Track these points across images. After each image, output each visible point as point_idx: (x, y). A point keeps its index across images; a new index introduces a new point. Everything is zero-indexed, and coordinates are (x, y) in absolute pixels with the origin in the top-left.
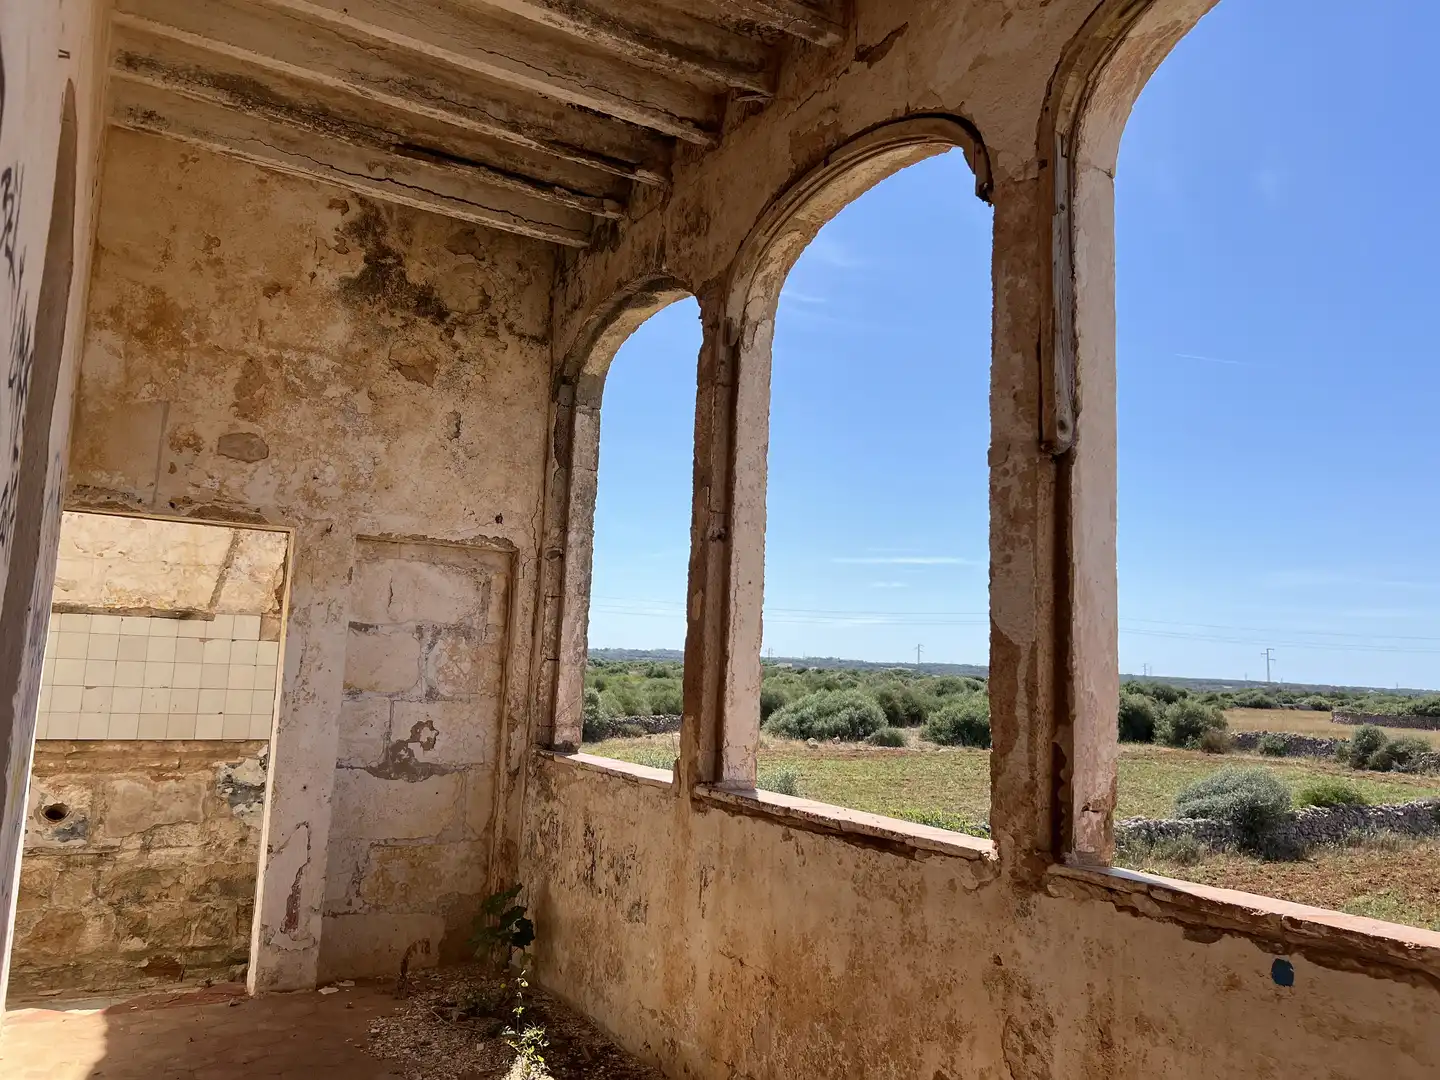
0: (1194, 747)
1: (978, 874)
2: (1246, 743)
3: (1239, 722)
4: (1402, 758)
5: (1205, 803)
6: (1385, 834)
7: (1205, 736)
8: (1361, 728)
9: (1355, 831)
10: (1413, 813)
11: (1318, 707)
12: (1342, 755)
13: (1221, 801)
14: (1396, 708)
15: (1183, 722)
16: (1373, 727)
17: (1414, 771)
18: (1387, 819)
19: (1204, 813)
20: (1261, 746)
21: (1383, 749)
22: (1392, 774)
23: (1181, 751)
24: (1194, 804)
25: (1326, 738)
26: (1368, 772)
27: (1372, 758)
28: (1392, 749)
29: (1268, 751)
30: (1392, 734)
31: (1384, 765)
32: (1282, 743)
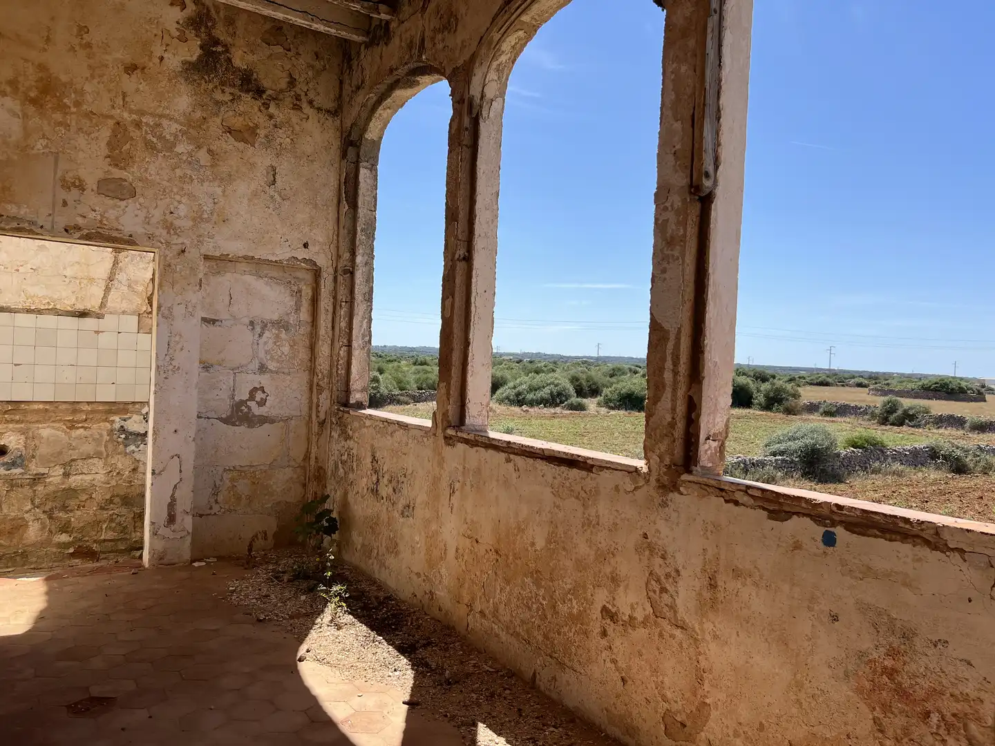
0: (778, 411)
1: (634, 481)
2: (812, 408)
3: (809, 394)
4: (912, 417)
5: (782, 447)
6: (897, 466)
7: (786, 404)
8: (886, 399)
9: (877, 464)
11: (860, 385)
12: (873, 416)
13: (794, 445)
14: (910, 386)
15: (772, 395)
16: (894, 398)
17: (918, 426)
18: (899, 457)
19: (782, 453)
20: (821, 410)
21: (900, 412)
22: (904, 428)
23: (769, 413)
24: (775, 447)
25: (864, 405)
26: (889, 427)
27: (892, 418)
28: (905, 412)
29: (828, 413)
30: (907, 403)
31: (900, 423)
32: (835, 409)
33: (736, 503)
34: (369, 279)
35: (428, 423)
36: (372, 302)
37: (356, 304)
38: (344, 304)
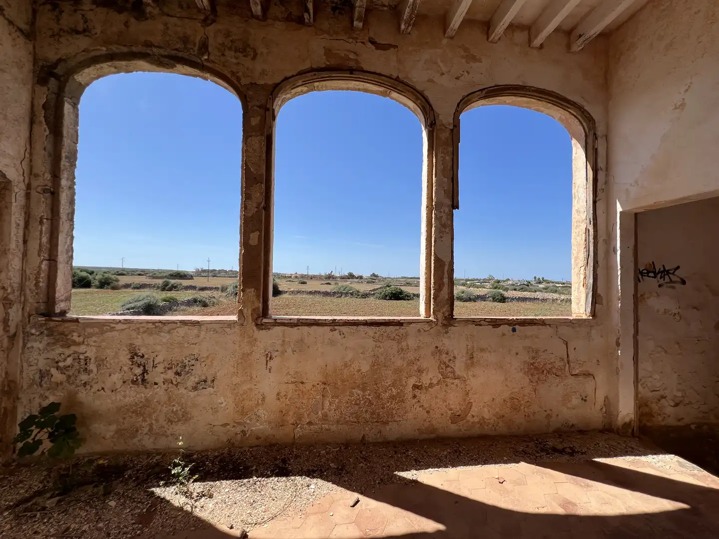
0: (107, 288)
1: (430, 325)
2: (127, 286)
3: (123, 280)
4: (175, 287)
5: (132, 305)
6: (183, 307)
7: (112, 285)
8: (164, 280)
9: (175, 308)
10: (189, 301)
11: (139, 275)
12: (158, 288)
13: (139, 304)
14: (165, 274)
15: (103, 281)
16: (167, 280)
17: (178, 290)
18: (183, 303)
19: (133, 308)
20: (132, 286)
21: (170, 285)
22: (173, 292)
23: (102, 290)
24: (129, 306)
25: (153, 283)
26: (166, 292)
27: (167, 288)
28: (172, 285)
29: (134, 288)
30: (173, 281)
31: (170, 289)
32: (139, 286)
33: (480, 325)
34: (72, 202)
35: (234, 318)
36: (73, 222)
37: (61, 223)
38: (45, 220)
